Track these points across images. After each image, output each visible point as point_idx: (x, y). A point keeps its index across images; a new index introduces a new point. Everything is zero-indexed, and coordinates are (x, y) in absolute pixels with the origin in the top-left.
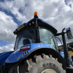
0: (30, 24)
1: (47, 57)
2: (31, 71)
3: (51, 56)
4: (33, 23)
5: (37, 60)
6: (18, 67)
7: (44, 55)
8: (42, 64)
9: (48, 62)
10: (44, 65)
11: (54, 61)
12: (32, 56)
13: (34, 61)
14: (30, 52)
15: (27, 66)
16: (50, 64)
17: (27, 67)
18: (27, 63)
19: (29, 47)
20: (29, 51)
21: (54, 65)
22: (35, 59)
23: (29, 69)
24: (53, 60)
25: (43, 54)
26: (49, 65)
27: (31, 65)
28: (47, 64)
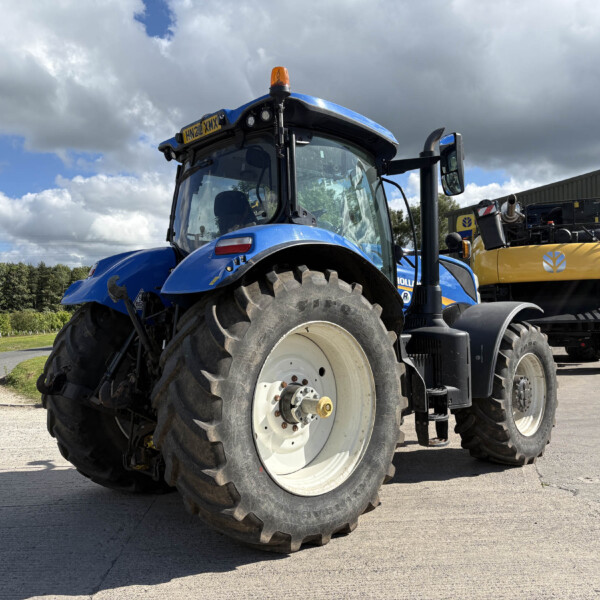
0: (251, 121)
1: (319, 277)
2: (256, 319)
3: (334, 274)
4: (266, 116)
5: (276, 286)
6: (214, 307)
7: (306, 272)
8: (295, 300)
9: (321, 296)
10: (302, 306)
11: (348, 294)
12: (261, 274)
13: (267, 288)
14: (253, 259)
15: (244, 302)
16: (328, 304)
17: (245, 308)
18: (243, 296)
19: (249, 241)
20: (249, 257)
21: (345, 310)
22: (272, 284)
23: (249, 312)
24: (341, 291)
25: (300, 268)
26: (321, 306)
27: (255, 302)
28: (317, 303)
